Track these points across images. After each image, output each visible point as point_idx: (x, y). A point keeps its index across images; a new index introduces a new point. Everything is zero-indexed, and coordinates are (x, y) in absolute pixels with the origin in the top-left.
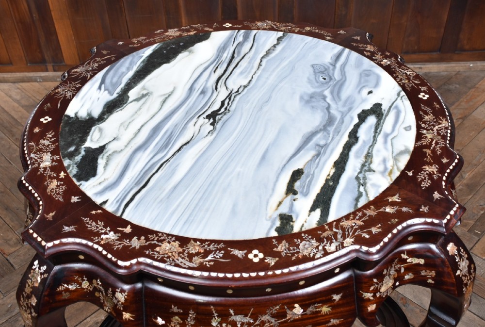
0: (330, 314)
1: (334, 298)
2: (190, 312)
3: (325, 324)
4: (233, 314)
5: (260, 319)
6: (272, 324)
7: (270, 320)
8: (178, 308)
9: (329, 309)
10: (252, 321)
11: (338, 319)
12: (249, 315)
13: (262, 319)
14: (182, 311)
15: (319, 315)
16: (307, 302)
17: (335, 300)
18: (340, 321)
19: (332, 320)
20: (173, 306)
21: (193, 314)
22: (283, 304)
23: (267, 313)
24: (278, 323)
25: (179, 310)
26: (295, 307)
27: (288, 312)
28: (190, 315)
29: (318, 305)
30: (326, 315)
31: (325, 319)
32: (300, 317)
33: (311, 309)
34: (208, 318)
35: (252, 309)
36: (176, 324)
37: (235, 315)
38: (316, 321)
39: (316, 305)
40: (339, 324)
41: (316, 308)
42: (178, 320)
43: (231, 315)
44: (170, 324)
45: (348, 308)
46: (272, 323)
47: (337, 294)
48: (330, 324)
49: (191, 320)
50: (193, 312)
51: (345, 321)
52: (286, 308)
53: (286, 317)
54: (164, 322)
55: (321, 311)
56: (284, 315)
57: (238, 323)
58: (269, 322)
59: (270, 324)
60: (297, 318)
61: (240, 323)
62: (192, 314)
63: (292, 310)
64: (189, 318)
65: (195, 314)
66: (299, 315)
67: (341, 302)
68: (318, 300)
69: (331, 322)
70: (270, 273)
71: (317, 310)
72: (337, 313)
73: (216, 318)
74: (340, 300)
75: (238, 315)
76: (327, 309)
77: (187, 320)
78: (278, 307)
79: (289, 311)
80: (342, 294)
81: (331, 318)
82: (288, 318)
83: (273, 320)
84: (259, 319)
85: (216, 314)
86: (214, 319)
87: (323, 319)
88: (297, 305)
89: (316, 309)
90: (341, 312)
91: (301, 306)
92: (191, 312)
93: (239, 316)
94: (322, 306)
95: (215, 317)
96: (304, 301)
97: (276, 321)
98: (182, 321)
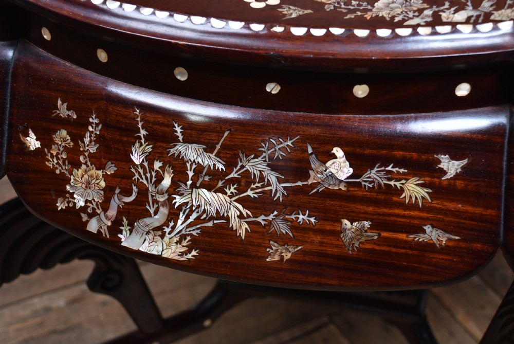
0: (426, 208)
1: (441, 166)
2: (91, 120)
3: (409, 232)
4: (181, 138)
5: (243, 167)
6: (269, 188)
7: (265, 174)
8: (68, 109)
9: (422, 192)
10: (220, 166)
11: (446, 231)
12: (218, 147)
13: (247, 167)
14: (75, 117)
15: (395, 199)
16: (367, 152)
17: (444, 172)
18: (449, 240)
19: (428, 229)
20: (59, 102)
21: (97, 125)
22: (305, 139)
23: (262, 152)
24: (284, 188)
25: (70, 113)
26: (335, 157)
27: (315, 164)
28: (90, 129)
29: (394, 170)
30: (413, 206)
31: (410, 217)
32: (342, 187)
33: (374, 175)
34: (125, 139)
35: (226, 134)
36: (62, 149)
37: (186, 141)
38: (385, 215)
39: (389, 168)
40: (447, 246)
41: (390, 176)
42: (65, 140)
43: (176, 140)
44: (50, 149)
45: (478, 210)
46: (269, 184)
47: (453, 157)
48: (422, 238)
49: (91, 141)
50: (96, 121)
51: (463, 245)
52: (310, 150)
53: (308, 177)
54: (38, 144)
55: (402, 190)
56: (302, 171)
57: (188, 165)
58: (262, 178)
59: (263, 186)
60: (336, 188)
61: (194, 166)
62: (94, 126)
63: (325, 162)
64: (88, 134)
65: (100, 127)
66: (341, 181)
67: (460, 184)
68: (399, 154)
69: (424, 232)
70: (279, 29)
71: (392, 183)
72: (446, 212)
73: (143, 141)
74: (457, 176)
75: (191, 143)
76: (418, 188)
77: (83, 142)
78: (289, 143)
79: (318, 164)
80: (465, 161)
81: (426, 221)
82: (310, 182)
83: (272, 177)
84: (240, 164)
85: (143, 132)
86: (137, 144)
87: (404, 216)
88: (338, 152)
89: (390, 179)
90: (456, 214)
91: (349, 156)
92: (94, 120)
93: (194, 145)
94: (406, 177)
95: (140, 138)
96: (362, 144)
97: (280, 181)
98: (72, 144)
